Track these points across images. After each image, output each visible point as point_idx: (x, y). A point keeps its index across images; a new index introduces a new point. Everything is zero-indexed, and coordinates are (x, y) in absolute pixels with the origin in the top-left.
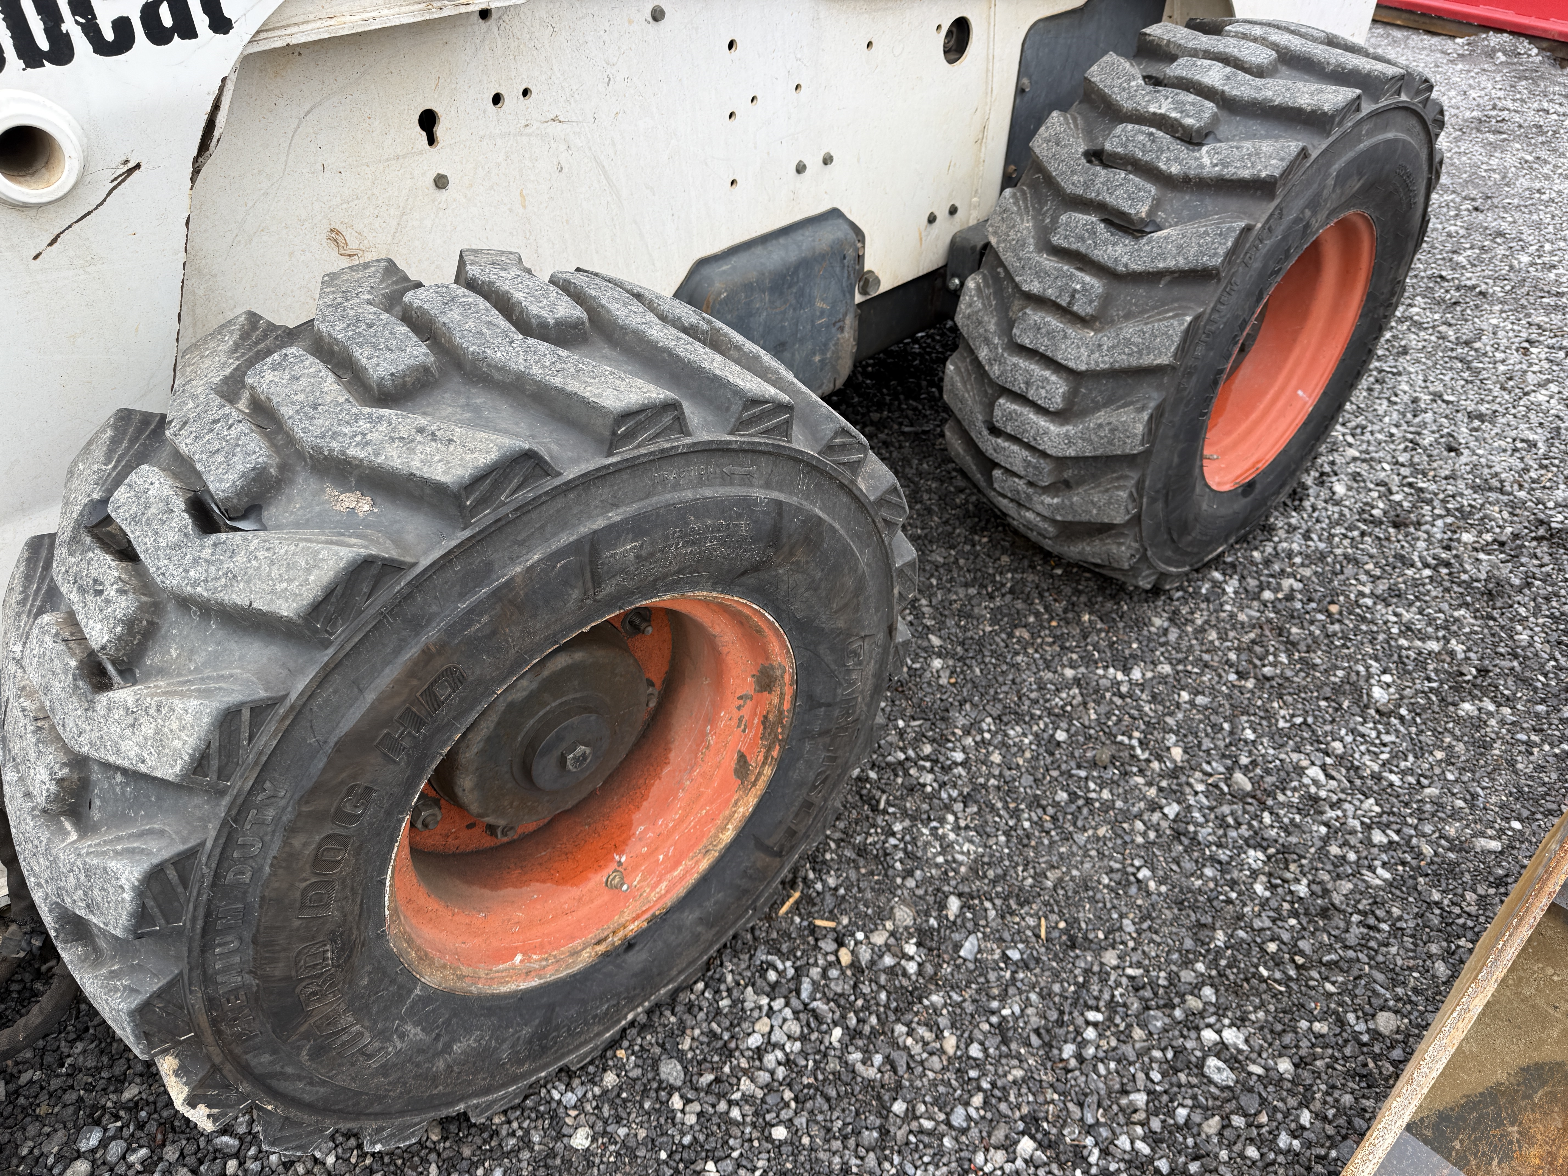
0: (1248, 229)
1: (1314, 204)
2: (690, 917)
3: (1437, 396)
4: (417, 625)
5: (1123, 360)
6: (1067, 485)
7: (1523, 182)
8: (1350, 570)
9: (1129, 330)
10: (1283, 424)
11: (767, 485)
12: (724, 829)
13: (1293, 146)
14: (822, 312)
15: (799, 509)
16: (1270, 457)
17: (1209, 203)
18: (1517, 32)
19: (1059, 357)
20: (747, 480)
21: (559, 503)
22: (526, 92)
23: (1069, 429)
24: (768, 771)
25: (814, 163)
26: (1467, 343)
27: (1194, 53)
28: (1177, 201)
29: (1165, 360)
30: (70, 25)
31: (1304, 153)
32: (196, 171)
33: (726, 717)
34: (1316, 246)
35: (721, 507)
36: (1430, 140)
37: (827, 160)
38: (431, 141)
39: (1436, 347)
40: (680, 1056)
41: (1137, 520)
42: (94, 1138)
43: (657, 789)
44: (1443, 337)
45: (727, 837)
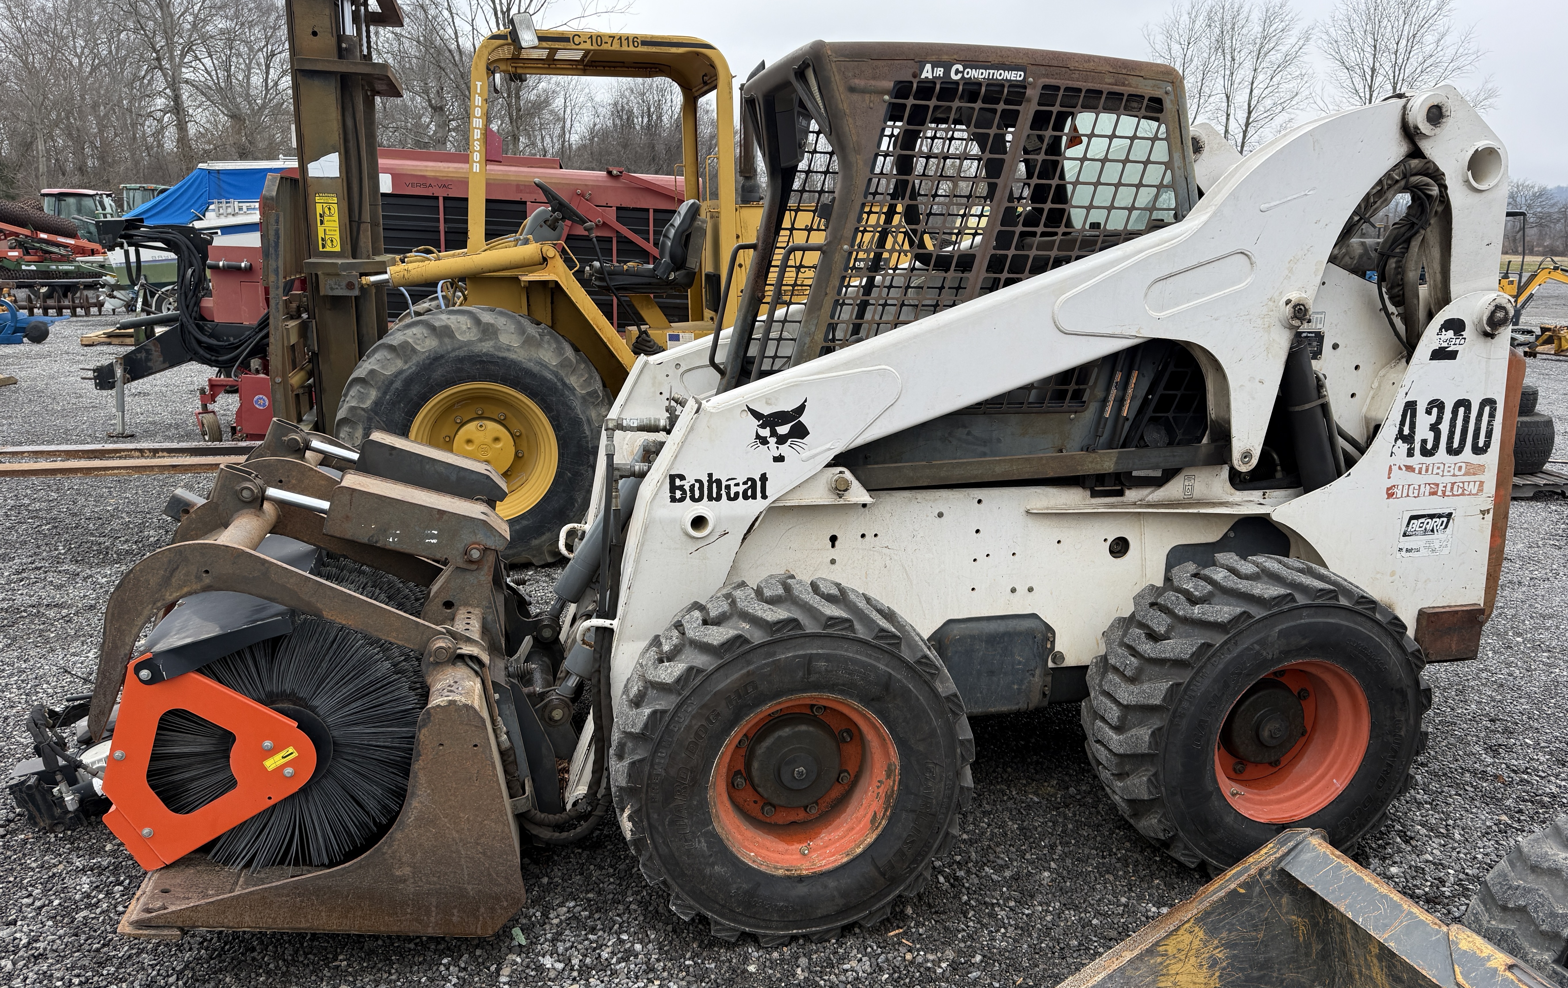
0: (1208, 644)
2: (832, 884)
4: (749, 663)
9: (1146, 686)
10: (1321, 798)
11: (887, 665)
12: (859, 847)
13: (1239, 610)
14: (1020, 663)
15: (899, 681)
16: (1305, 815)
17: (1191, 630)
19: (1117, 697)
20: (877, 659)
21: (802, 640)
22: (876, 535)
24: (884, 823)
25: (1022, 589)
29: (1157, 702)
30: (723, 492)
32: (744, 539)
33: (871, 791)
35: (864, 665)
37: (1031, 590)
38: (833, 546)
40: (810, 959)
42: (572, 904)
45: (859, 851)
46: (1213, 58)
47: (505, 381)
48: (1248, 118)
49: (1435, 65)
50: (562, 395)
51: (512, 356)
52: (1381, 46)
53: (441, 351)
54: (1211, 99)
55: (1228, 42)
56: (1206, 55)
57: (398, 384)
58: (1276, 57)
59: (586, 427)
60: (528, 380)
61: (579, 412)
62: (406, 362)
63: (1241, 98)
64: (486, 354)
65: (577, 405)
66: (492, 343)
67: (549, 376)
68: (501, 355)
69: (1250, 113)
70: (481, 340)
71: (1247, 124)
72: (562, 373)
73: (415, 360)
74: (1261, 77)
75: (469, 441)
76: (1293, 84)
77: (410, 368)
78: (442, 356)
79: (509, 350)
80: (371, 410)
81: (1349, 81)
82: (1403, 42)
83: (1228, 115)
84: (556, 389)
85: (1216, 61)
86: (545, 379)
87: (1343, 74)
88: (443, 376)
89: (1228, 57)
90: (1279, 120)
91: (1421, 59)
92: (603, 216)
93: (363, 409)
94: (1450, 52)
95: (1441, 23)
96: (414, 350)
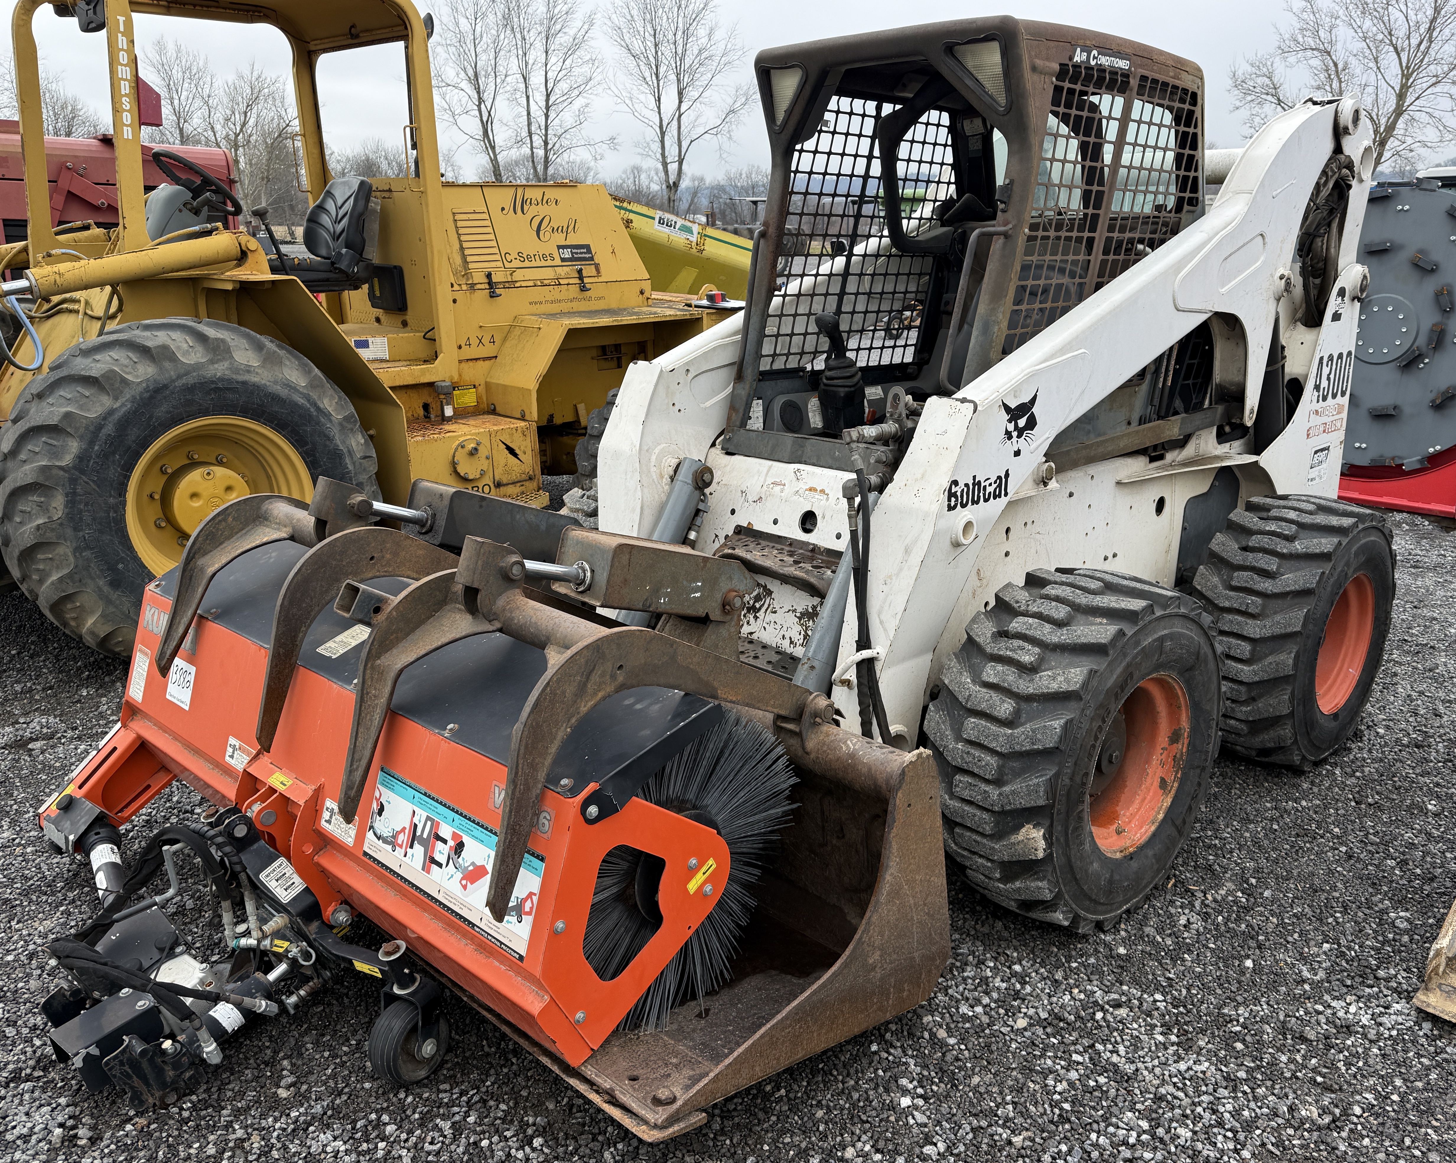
0: (1323, 573)
1: (1348, 564)
3: (1421, 693)
4: (1125, 655)
5: (1277, 631)
6: (1254, 699)
7: (1440, 593)
8: (1398, 764)
9: (1278, 618)
10: (1345, 686)
11: (1196, 635)
12: (1159, 813)
13: (1336, 540)
16: (1343, 702)
17: (1303, 564)
18: (1412, 511)
19: (1245, 633)
20: (1191, 631)
21: (1154, 624)
22: (1033, 522)
23: (1255, 667)
24: (1176, 785)
25: (1110, 556)
26: (1430, 670)
27: (1279, 507)
28: (1288, 564)
29: (1298, 629)
30: (981, 494)
31: (1340, 543)
33: (1155, 759)
34: (1345, 593)
36: (1389, 544)
37: (1115, 555)
38: (1007, 538)
39: (1413, 673)
41: (1292, 714)
43: (1123, 797)
44: (1415, 668)
45: (1161, 816)
46: (502, 37)
47: (246, 412)
48: (547, 100)
49: (710, 58)
50: (318, 423)
51: (254, 379)
52: (660, 37)
53: (163, 379)
54: (509, 79)
55: (516, 20)
56: (494, 32)
57: (109, 429)
58: (562, 40)
59: (348, 460)
60: (276, 409)
61: (338, 442)
62: (116, 399)
63: (537, 79)
64: (221, 379)
65: (335, 432)
66: (226, 364)
67: (301, 401)
68: (241, 378)
69: (548, 96)
70: (212, 362)
71: (548, 108)
72: (314, 395)
73: (128, 394)
74: (553, 60)
75: (194, 495)
76: (586, 69)
77: (123, 405)
78: (165, 387)
79: (249, 372)
80: (74, 468)
81: (637, 69)
82: (679, 33)
83: (528, 97)
84: (310, 416)
85: (506, 39)
86: (296, 404)
87: (631, 63)
88: (168, 412)
89: (519, 36)
90: (579, 102)
91: (696, 52)
92: (106, 197)
93: (61, 468)
94: (722, 46)
95: (709, 18)
96: (124, 381)
